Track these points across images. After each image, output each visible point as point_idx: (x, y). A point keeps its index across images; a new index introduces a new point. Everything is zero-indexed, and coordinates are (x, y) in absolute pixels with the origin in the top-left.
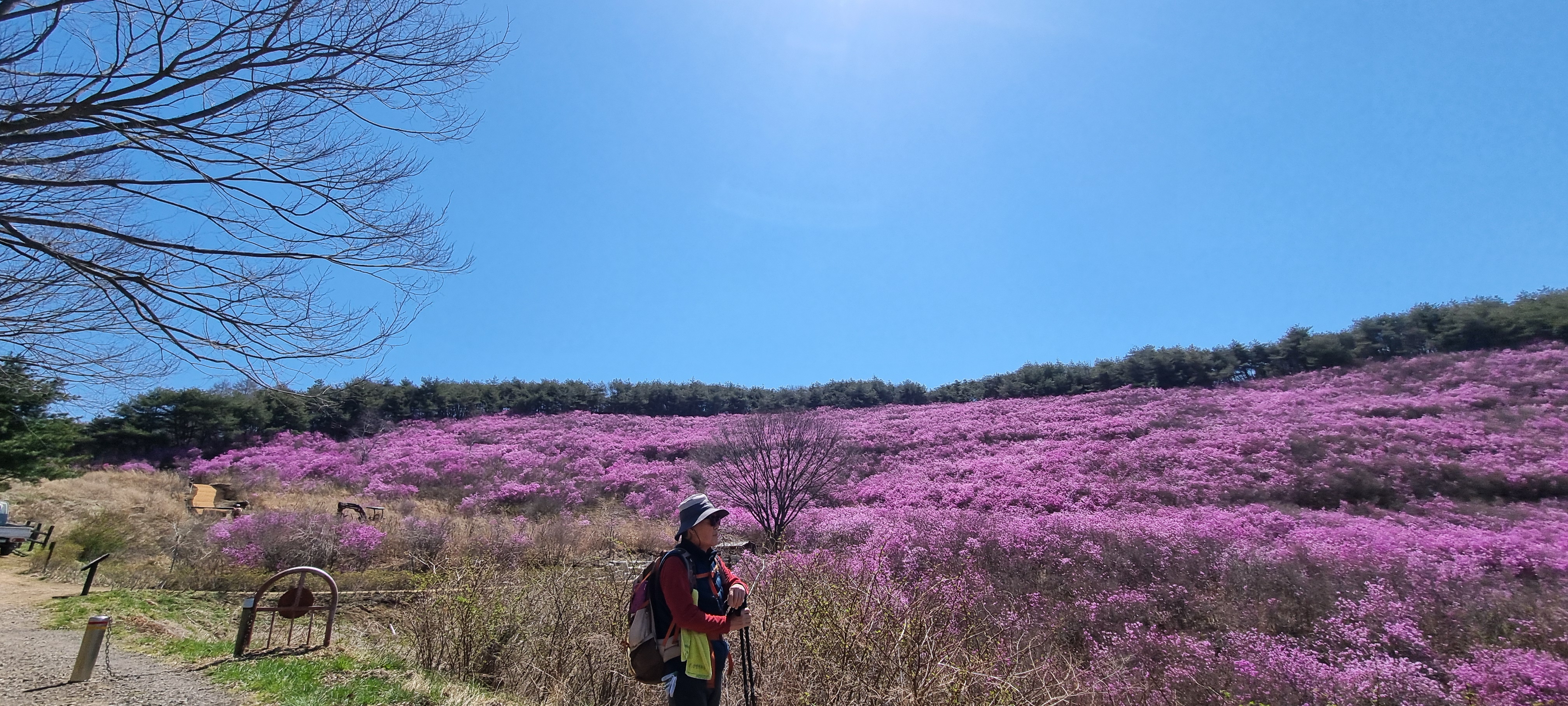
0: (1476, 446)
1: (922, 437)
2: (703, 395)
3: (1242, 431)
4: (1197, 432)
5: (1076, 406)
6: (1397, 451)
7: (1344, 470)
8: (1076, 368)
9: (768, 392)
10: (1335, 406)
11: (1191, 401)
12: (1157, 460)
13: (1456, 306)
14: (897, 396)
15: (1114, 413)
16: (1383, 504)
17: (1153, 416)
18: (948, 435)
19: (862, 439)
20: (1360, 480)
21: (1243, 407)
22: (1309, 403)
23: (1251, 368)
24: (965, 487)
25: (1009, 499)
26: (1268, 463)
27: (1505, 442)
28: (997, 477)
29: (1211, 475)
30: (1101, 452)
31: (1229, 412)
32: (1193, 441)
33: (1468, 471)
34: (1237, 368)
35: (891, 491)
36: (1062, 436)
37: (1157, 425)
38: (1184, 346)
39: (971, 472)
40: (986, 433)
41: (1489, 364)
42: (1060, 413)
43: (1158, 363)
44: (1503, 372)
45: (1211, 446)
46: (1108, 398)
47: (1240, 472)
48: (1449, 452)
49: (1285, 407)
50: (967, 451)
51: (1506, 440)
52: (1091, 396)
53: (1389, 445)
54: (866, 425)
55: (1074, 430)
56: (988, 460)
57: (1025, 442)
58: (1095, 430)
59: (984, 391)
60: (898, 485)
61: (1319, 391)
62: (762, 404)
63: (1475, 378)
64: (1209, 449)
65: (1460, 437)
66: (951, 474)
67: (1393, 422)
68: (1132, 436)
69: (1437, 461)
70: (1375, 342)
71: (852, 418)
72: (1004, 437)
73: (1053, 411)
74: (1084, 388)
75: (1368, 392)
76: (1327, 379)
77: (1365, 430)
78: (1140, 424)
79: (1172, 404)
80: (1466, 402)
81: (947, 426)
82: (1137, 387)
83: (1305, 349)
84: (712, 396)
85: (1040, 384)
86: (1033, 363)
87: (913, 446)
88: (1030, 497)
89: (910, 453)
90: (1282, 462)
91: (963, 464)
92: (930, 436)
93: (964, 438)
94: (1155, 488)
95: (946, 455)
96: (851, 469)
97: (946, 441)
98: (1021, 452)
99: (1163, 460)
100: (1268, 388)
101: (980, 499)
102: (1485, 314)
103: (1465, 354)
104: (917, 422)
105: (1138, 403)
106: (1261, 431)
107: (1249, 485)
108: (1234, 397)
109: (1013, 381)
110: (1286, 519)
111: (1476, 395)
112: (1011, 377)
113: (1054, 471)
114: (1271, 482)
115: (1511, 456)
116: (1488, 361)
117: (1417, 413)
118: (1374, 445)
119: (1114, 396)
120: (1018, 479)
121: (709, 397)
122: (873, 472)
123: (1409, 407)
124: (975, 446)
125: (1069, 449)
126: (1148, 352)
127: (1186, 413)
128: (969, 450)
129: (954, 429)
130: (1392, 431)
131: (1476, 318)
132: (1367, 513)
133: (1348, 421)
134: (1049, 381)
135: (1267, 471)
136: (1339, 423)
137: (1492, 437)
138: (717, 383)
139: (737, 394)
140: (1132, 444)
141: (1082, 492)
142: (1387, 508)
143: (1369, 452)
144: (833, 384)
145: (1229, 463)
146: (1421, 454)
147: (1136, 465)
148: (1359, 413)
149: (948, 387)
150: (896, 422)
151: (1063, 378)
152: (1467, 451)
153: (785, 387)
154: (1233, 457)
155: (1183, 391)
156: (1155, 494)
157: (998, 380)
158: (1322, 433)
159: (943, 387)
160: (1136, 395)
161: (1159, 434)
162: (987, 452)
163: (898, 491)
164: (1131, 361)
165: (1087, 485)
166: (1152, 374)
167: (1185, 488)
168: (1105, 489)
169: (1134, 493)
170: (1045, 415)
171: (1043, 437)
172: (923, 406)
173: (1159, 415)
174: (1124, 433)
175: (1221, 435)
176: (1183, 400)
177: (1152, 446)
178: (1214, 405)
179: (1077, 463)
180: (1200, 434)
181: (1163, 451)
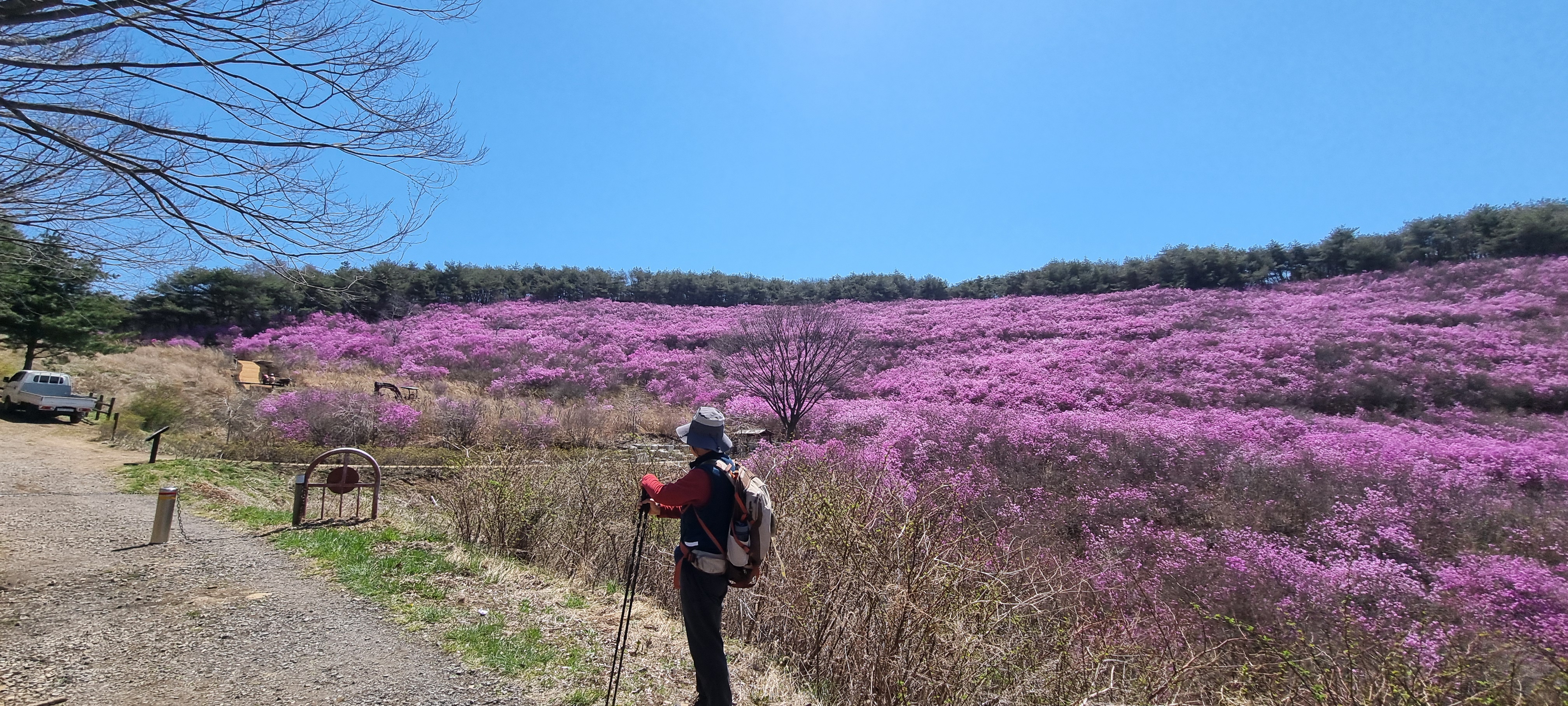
0: (1509, 357)
1: (941, 333)
2: (722, 286)
3: (1268, 335)
4: (1221, 335)
5: (1099, 305)
6: (1424, 359)
7: (1366, 377)
8: (1104, 267)
9: (788, 283)
10: (1369, 312)
11: (1219, 303)
12: (1176, 362)
13: (1519, 209)
14: (918, 291)
15: (1137, 314)
16: (1400, 412)
17: (1178, 317)
18: (966, 331)
19: (880, 333)
20: (1381, 388)
21: (1272, 310)
22: (1342, 307)
23: (1287, 270)
24: (980, 384)
25: (1023, 396)
26: (1289, 368)
27: (1539, 353)
28: (1012, 374)
29: (1229, 379)
30: (1121, 353)
31: (1257, 315)
32: (1215, 344)
33: (1495, 381)
34: (1271, 270)
35: (907, 385)
36: (1082, 335)
37: (1180, 327)
38: (1219, 246)
39: (987, 369)
40: (1005, 331)
41: (1542, 272)
42: (1082, 312)
43: (1190, 262)
44: (1553, 281)
45: (1234, 349)
46: (1133, 298)
47: (1258, 375)
48: (1480, 362)
49: (1317, 311)
50: (984, 348)
51: (1541, 351)
52: (1116, 295)
53: (1418, 352)
54: (884, 319)
55: (1095, 329)
56: (1005, 357)
57: (1043, 341)
58: (1117, 330)
59: (1006, 288)
60: (914, 380)
61: (1354, 296)
62: (781, 296)
63: (1522, 286)
64: (1230, 352)
65: (1493, 347)
66: (967, 370)
67: (1427, 329)
68: (1154, 337)
69: (1464, 371)
70: (1424, 245)
71: (871, 312)
72: (1022, 335)
73: (1076, 309)
74: (1110, 287)
75: (1406, 298)
76: (1364, 284)
77: (1395, 337)
78: (1163, 325)
79: (1198, 305)
80: (1507, 311)
81: (967, 322)
82: (1164, 287)
83: (1348, 251)
84: (732, 286)
85: (1064, 283)
86: (1059, 260)
87: (930, 342)
88: (1044, 394)
89: (927, 348)
90: (1303, 367)
91: (980, 361)
92: (948, 332)
93: (983, 335)
94: (1171, 389)
95: (964, 351)
96: (869, 363)
97: (964, 337)
98: (1039, 350)
99: (1182, 362)
100: (1301, 291)
101: (994, 395)
102: (1548, 218)
103: (1516, 260)
104: (936, 317)
105: (1164, 304)
106: (1288, 335)
107: (1266, 390)
108: (1264, 299)
109: (1038, 278)
110: (1299, 423)
111: (1520, 304)
112: (1036, 275)
113: (1070, 370)
114: (1290, 387)
115: (1544, 367)
116: (1540, 268)
117: (1454, 321)
118: (1402, 353)
119: (1139, 296)
120: (1034, 377)
121: (729, 288)
122: (889, 366)
123: (1446, 315)
124: (993, 343)
125: (1088, 348)
126: (1180, 252)
127: (1212, 315)
128: (987, 346)
129: (974, 325)
130: (1424, 339)
131: (1537, 222)
132: (1382, 420)
133: (1379, 327)
134: (1074, 279)
135: (1287, 375)
136: (1370, 329)
137: (1527, 348)
138: (736, 273)
139: (756, 285)
140: (1153, 345)
141: (1096, 392)
142: (1403, 416)
143: (1395, 360)
144: (854, 277)
145: (1248, 366)
146: (1448, 362)
147: (1154, 366)
148: (1393, 320)
149: (970, 283)
150: (915, 317)
151: (1089, 276)
152: (1497, 361)
153: (805, 279)
154: (1254, 360)
155: (1212, 292)
156: (1169, 395)
157: (1022, 277)
158: (1350, 339)
159: (965, 283)
160: (1164, 295)
161: (1181, 336)
162: (1005, 349)
163: (914, 385)
164: (1162, 260)
165: (1102, 385)
166: (1182, 274)
167: (1201, 391)
168: (1120, 389)
169: (1148, 394)
170: (1067, 314)
171: (1062, 336)
172: (944, 301)
173: (1184, 316)
174: (1145, 334)
175: (1245, 338)
176: (1211, 302)
177: (1172, 348)
178: (1242, 308)
179: (1095, 362)
180: (1224, 336)
181: (1184, 353)
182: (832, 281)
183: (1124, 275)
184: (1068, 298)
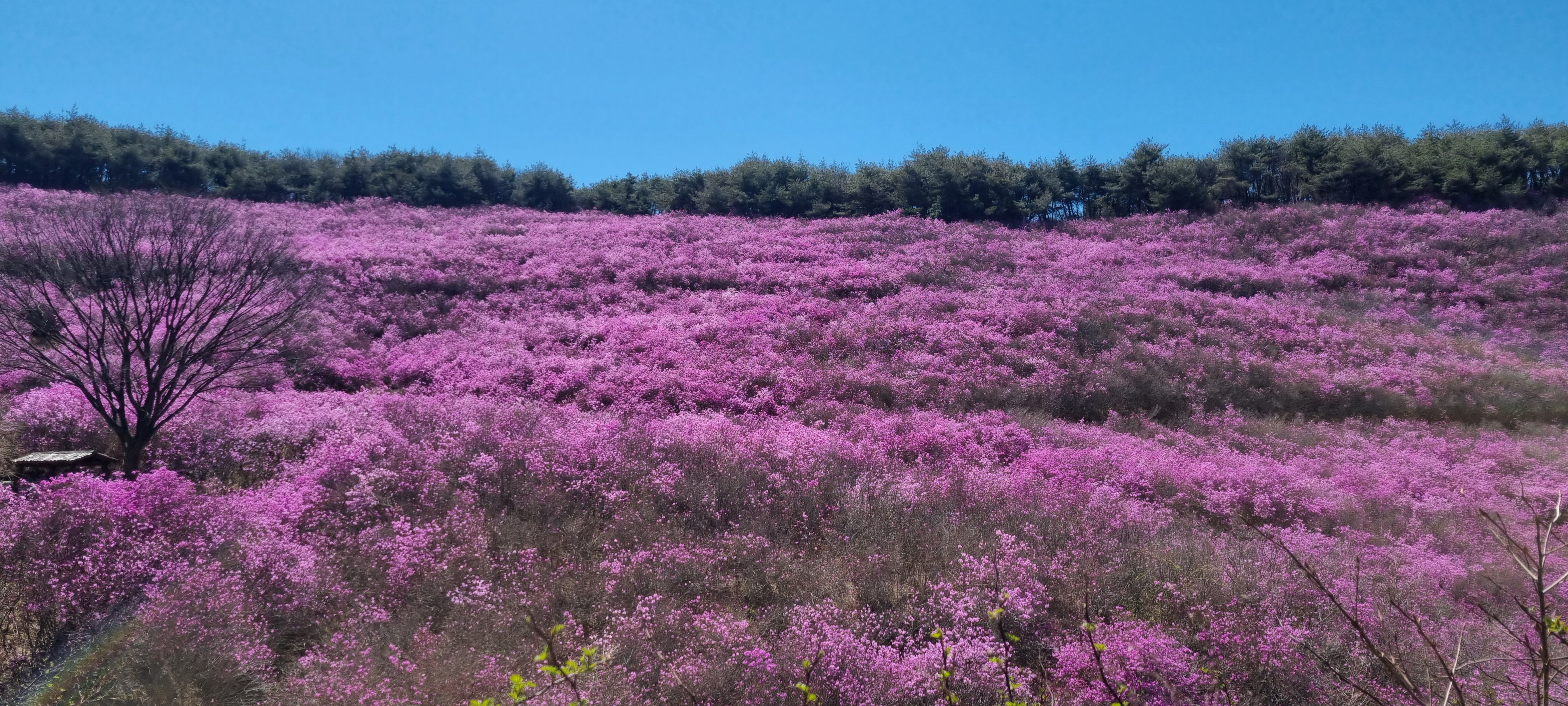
0: (1301, 342)
1: (538, 271)
2: (96, 147)
3: (1025, 297)
4: (964, 296)
5: (811, 238)
6: (1206, 342)
7: (1131, 366)
8: (826, 174)
9: (255, 158)
10: (1160, 269)
11: (977, 246)
12: (891, 337)
13: (1350, 137)
14: (519, 192)
15: (861, 255)
16: (1162, 418)
17: (916, 264)
18: (583, 270)
19: (424, 267)
20: (1150, 382)
21: (1044, 261)
22: (1131, 262)
23: (1078, 200)
24: (579, 365)
25: (644, 388)
26: (1038, 350)
27: (1335, 338)
28: (639, 350)
29: (958, 365)
30: (818, 318)
31: (1022, 267)
32: (951, 308)
33: (1280, 376)
34: (1056, 198)
35: (446, 366)
36: (770, 288)
37: (915, 280)
38: (992, 155)
39: (600, 338)
40: (650, 273)
41: (1361, 226)
42: (779, 247)
43: (948, 177)
44: (1370, 240)
45: (975, 319)
46: (862, 228)
47: (998, 360)
48: (1268, 348)
49: (1098, 266)
50: (606, 302)
51: (1338, 336)
52: (837, 223)
53: (1201, 332)
54: (439, 240)
55: (792, 278)
56: (637, 319)
57: (707, 294)
58: (825, 280)
59: (672, 198)
60: (462, 356)
61: (1149, 246)
62: (238, 181)
63: (1338, 245)
64: (969, 322)
65: (1285, 327)
66: (565, 341)
67: (1221, 298)
68: (874, 294)
69: (1250, 359)
70: (1241, 178)
71: (419, 224)
72: (676, 282)
73: (771, 243)
74: (833, 208)
75: (1208, 252)
76: (1166, 229)
77: (1180, 308)
78: (893, 276)
79: (948, 247)
80: (1314, 278)
81: (587, 254)
82: (908, 214)
83: (1152, 178)
84: (119, 150)
85: (761, 198)
86: (760, 157)
87: (515, 287)
88: (680, 386)
89: (506, 298)
90: (1057, 350)
91: (592, 324)
92: (551, 270)
93: (611, 278)
94: (869, 380)
95: (570, 307)
96: (388, 321)
97: (577, 282)
98: (694, 310)
99: (900, 336)
100: (1088, 235)
101: (599, 385)
102: (1376, 153)
103: (1337, 207)
104: (532, 241)
105: (903, 242)
106: (1049, 300)
107: (1003, 382)
108: (1037, 243)
109: (723, 184)
110: (1024, 435)
111: (1330, 269)
112: (721, 179)
113: (732, 345)
114: (1033, 379)
115: (1335, 357)
116: (1361, 221)
117: (1248, 289)
118: (1182, 333)
119: (871, 226)
120: (671, 355)
121: (112, 152)
122: (432, 329)
123: (1244, 280)
124: (624, 294)
125: (772, 309)
126: (936, 159)
127: (965, 263)
128: (614, 299)
129: (597, 261)
130: (1212, 313)
131: (1365, 156)
132: (1136, 429)
133: (1168, 293)
134: (780, 191)
135: (1033, 361)
136: (1153, 296)
137: (1323, 330)
138: (136, 125)
139: (179, 152)
140: (869, 307)
141: (762, 382)
142: (1165, 424)
143: (1172, 342)
144: (394, 155)
145: (987, 346)
146: (1234, 347)
147: (860, 342)
148: (1183, 283)
149: (615, 185)
150: (496, 239)
151: (804, 186)
152: (1289, 348)
153: (293, 150)
154: (998, 337)
155: (972, 227)
156: (867, 389)
157: (698, 182)
158: (1125, 309)
159: (605, 185)
160: (904, 227)
161: (912, 294)
162: (641, 305)
163: (460, 365)
164: (909, 171)
165: (773, 372)
166: (935, 195)
167: (914, 382)
168: (798, 378)
169: (836, 386)
170: (756, 249)
171: (738, 287)
172: (561, 215)
173: (926, 263)
174: (864, 289)
175: (994, 301)
176: (966, 242)
177: (893, 314)
178: (1005, 255)
179: (776, 334)
180: (968, 298)
181: (906, 322)
182: (350, 161)
183: (853, 188)
184: (766, 222)
